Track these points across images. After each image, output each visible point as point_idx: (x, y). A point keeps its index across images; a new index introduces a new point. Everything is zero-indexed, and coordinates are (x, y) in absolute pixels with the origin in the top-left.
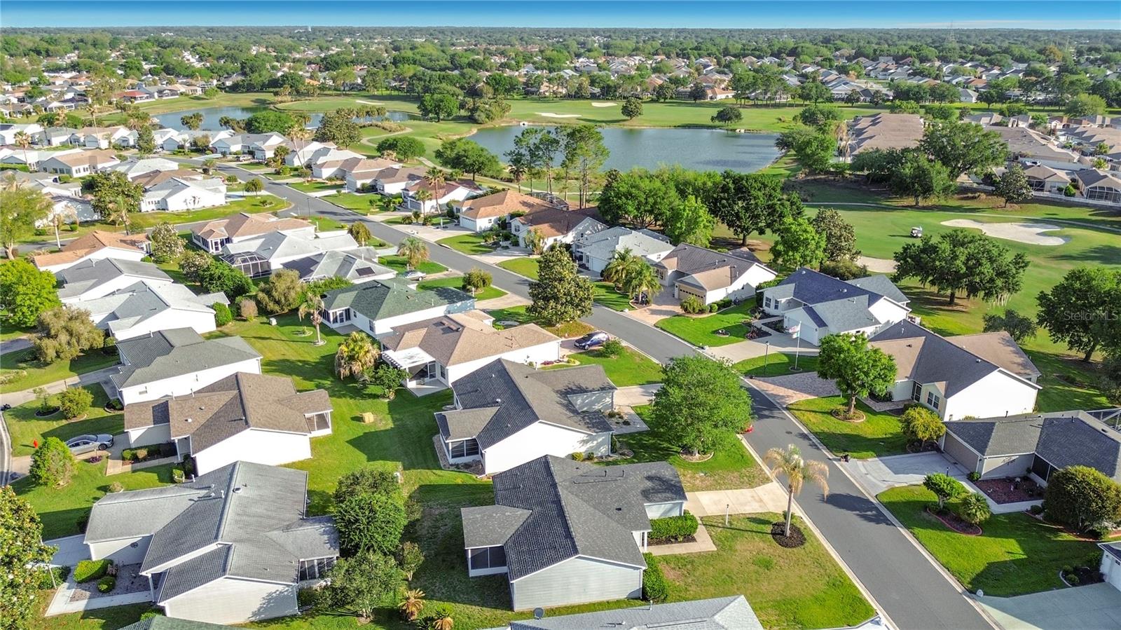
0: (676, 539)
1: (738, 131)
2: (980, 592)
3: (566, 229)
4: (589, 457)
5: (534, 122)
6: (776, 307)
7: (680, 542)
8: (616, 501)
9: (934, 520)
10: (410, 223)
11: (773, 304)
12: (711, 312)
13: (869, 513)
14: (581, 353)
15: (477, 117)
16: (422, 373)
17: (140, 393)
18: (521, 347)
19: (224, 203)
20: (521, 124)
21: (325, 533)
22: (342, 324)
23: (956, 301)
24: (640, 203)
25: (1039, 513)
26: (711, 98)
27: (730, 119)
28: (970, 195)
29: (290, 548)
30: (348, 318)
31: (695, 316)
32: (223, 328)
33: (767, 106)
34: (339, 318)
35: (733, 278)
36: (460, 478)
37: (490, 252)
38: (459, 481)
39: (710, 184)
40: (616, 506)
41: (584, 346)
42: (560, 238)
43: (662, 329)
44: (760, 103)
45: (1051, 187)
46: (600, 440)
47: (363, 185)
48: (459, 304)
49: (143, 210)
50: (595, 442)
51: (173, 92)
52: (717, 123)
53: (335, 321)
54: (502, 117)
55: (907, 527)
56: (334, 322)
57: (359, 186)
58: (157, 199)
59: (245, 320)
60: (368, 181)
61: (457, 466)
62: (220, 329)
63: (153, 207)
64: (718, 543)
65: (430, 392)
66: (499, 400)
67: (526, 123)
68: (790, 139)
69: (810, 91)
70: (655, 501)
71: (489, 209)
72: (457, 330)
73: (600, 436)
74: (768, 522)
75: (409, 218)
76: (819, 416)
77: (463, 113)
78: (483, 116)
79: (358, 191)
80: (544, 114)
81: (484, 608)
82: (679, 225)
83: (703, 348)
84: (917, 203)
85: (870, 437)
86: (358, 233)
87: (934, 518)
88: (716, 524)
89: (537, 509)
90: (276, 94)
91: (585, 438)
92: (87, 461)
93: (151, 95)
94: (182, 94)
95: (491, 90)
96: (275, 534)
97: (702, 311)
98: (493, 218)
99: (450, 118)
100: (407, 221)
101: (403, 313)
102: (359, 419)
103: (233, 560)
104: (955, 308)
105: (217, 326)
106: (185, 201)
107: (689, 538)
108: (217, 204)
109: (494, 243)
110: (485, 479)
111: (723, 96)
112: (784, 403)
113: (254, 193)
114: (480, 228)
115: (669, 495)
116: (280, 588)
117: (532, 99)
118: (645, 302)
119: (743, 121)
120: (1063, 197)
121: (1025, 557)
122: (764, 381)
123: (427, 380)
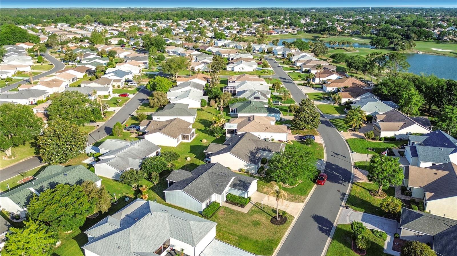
4: (247, 172)
7: (238, 206)
8: (219, 182)
10: (305, 86)
12: (378, 140)
14: (298, 141)
15: (396, 48)
16: (232, 132)
17: (158, 119)
18: (269, 132)
19: (252, 71)
20: (419, 53)
22: (234, 114)
24: (391, 89)
29: (130, 163)
30: (236, 111)
31: (369, 140)
32: (203, 108)
35: (402, 128)
37: (321, 100)
39: (435, 85)
42: (352, 99)
43: (347, 141)
47: (306, 70)
48: (273, 114)
49: (227, 70)
50: (250, 167)
51: (286, 32)
53: (232, 112)
54: (409, 49)
57: (304, 70)
58: (232, 67)
59: (211, 106)
60: (308, 69)
62: (202, 107)
63: (230, 69)
64: (250, 211)
66: (230, 144)
67: (421, 52)
70: (235, 188)
71: (338, 84)
72: (251, 121)
73: (253, 166)
75: (306, 83)
76: (363, 190)
77: (392, 46)
78: (399, 48)
79: (303, 72)
80: (434, 49)
83: (353, 152)
85: (374, 205)
86: (275, 85)
88: (258, 206)
90: (322, 34)
91: (246, 164)
92: (131, 132)
93: (278, 33)
94: (289, 33)
95: (416, 36)
96: (130, 159)
97: (374, 139)
98: (335, 88)
99: (384, 48)
100: (305, 85)
101: (249, 113)
102: (201, 141)
103: (112, 161)
105: (201, 106)
106: (240, 68)
107: (243, 206)
108: (250, 71)
109: (325, 98)
112: (355, 181)
113: (265, 69)
114: (327, 91)
115: (242, 188)
116: (118, 172)
118: (356, 130)
122: (360, 171)
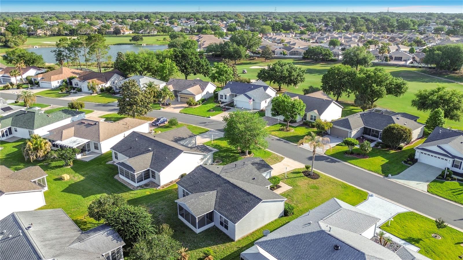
0: (274, 188)
1: (143, 45)
2: (390, 175)
3: (107, 81)
5: (41, 46)
6: (226, 98)
7: (276, 189)
8: (250, 176)
9: (351, 157)
10: (10, 89)
11: (224, 97)
12: (199, 104)
13: (328, 160)
14: (158, 128)
15: (9, 45)
16: (83, 149)
18: (132, 127)
21: (108, 235)
22: (7, 137)
23: (281, 90)
25: (378, 146)
26: (123, 34)
27: (138, 40)
28: (252, 58)
29: (91, 250)
30: (11, 133)
31: (194, 107)
33: (148, 36)
34: (5, 134)
35: (203, 89)
36: (148, 192)
37: (68, 96)
38: (148, 193)
40: (251, 178)
41: (158, 124)
42: (104, 85)
43: (184, 113)
44: (146, 35)
45: (277, 53)
46: (208, 157)
48: (77, 116)
50: (206, 158)
52: (133, 42)
54: (23, 44)
55: (345, 161)
56: (2, 137)
61: (141, 186)
64: (290, 185)
65: (93, 158)
66: (150, 149)
68: (175, 44)
69: (166, 29)
71: (56, 76)
72: (95, 124)
73: (208, 155)
74: (299, 173)
76: (277, 132)
80: (45, 43)
81: (219, 245)
82: (165, 72)
83: (209, 117)
84: (235, 63)
87: (350, 156)
88: (282, 178)
89: (219, 189)
91: (202, 157)
96: (75, 246)
97: (196, 105)
98: (60, 81)
100: (6, 88)
101: (49, 124)
102: (61, 179)
104: (282, 92)
107: (278, 186)
109: (67, 92)
110: (162, 189)
111: (128, 33)
114: (53, 86)
115: (265, 169)
117: (33, 37)
118: (168, 105)
119: (143, 41)
120: (283, 56)
121: (388, 161)
123: (87, 152)
